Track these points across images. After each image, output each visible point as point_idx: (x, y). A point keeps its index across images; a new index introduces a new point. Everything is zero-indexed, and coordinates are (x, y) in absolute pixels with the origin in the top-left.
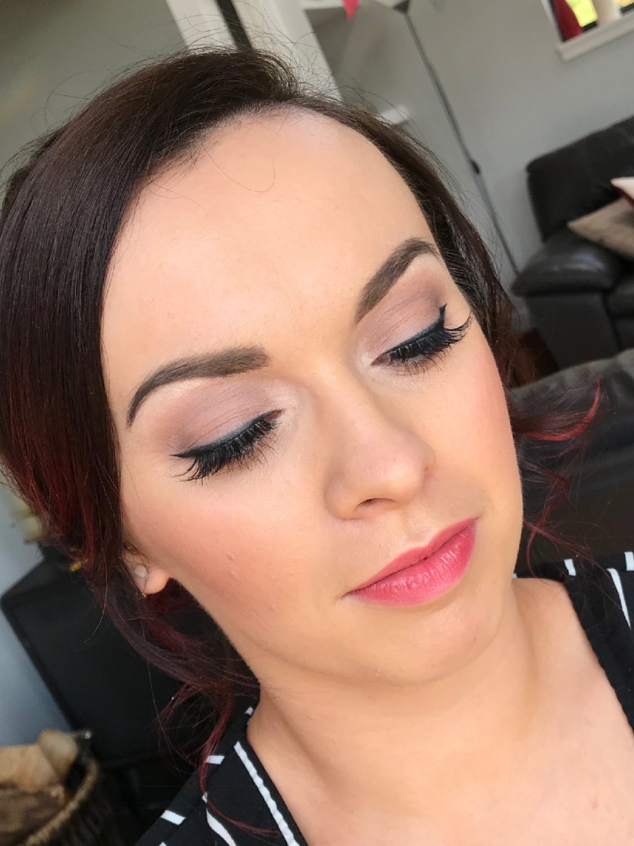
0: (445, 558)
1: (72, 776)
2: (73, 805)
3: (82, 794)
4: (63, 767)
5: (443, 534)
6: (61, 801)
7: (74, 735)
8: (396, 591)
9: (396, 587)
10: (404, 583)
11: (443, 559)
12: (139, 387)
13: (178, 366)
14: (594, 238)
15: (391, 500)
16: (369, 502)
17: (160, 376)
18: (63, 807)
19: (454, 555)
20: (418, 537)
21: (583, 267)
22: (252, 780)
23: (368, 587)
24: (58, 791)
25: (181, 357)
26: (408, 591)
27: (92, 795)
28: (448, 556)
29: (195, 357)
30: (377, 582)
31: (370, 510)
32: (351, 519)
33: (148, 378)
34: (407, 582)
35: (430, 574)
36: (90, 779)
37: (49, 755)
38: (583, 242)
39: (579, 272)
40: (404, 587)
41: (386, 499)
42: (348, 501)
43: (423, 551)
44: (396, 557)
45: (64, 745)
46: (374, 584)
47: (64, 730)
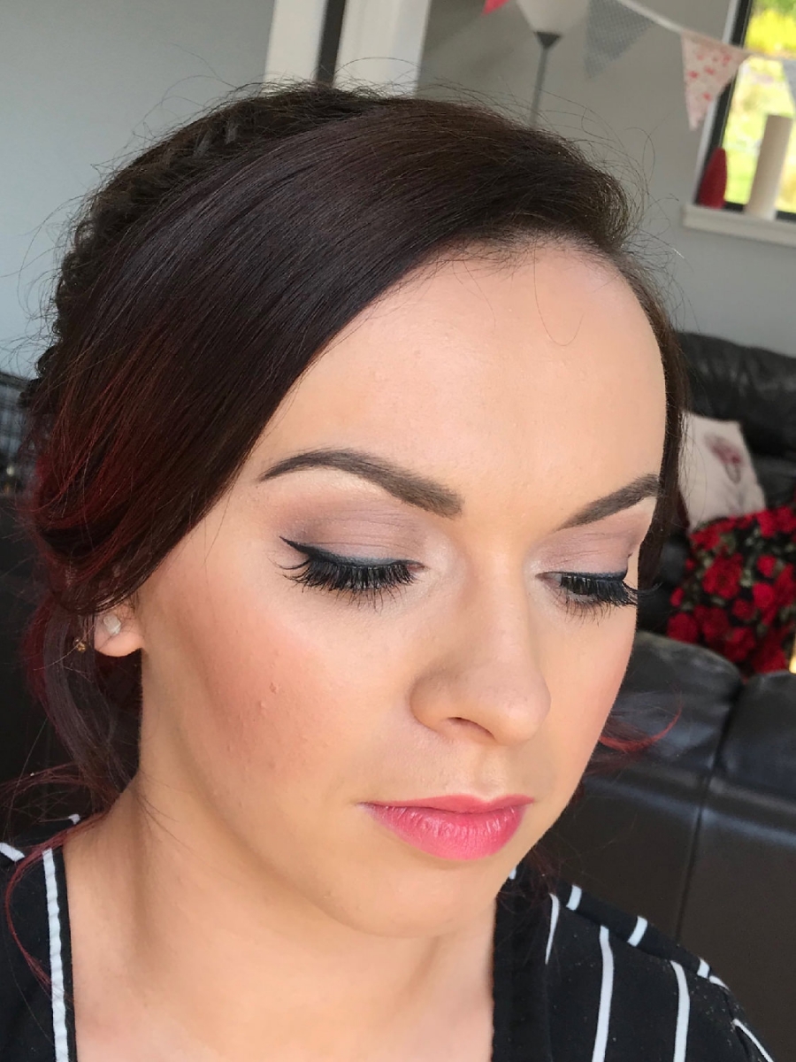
9: (426, 824)
12: (308, 452)
13: (367, 461)
15: (491, 734)
17: (341, 458)
19: (498, 827)
25: (379, 455)
26: (436, 836)
29: (393, 465)
32: (429, 728)
33: (327, 451)
34: (441, 825)
35: (468, 832)
40: (435, 829)
43: (481, 805)
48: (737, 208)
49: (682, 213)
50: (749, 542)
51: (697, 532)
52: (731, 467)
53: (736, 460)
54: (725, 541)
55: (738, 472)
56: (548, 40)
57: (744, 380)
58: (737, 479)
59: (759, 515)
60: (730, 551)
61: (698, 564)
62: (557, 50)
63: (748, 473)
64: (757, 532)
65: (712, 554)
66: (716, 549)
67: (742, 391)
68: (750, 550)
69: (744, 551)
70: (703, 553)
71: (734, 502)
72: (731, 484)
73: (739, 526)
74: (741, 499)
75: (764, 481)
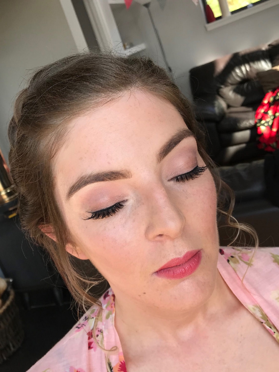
1: (4, 296)
2: (4, 307)
3: (8, 303)
4: (1, 292)
6: (0, 305)
18: (1, 308)
27: (12, 303)
36: (11, 297)
45: (2, 283)
48: (220, 18)
49: (206, 28)
56: (147, 5)
62: (151, 7)
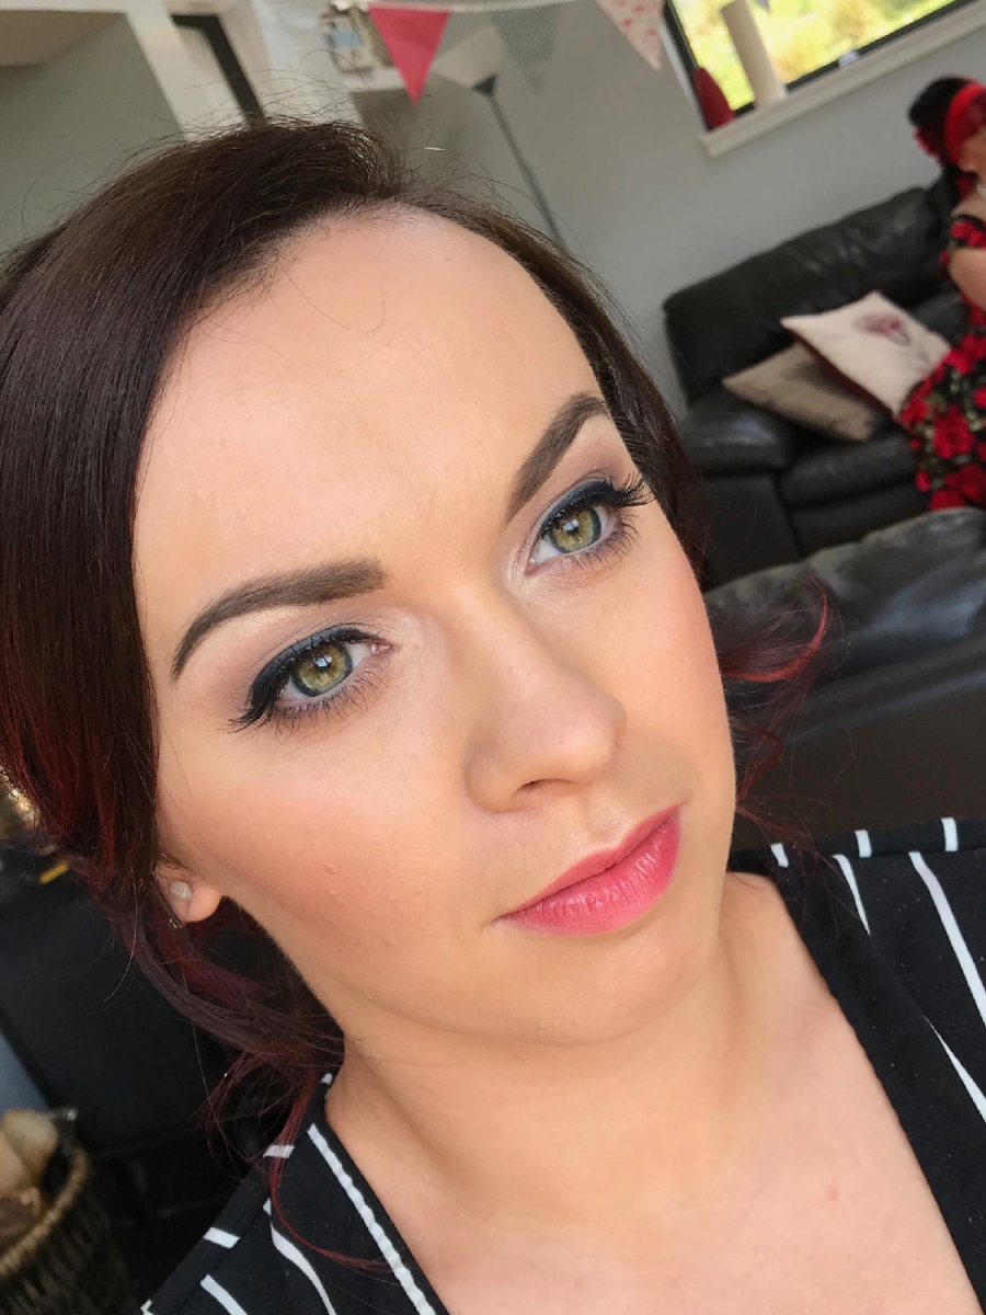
0: (641, 864)
1: (51, 1174)
2: (53, 1216)
3: (65, 1199)
4: (38, 1162)
5: (639, 829)
6: (36, 1211)
7: (52, 1115)
8: (572, 912)
9: (573, 907)
10: (584, 902)
11: (638, 866)
12: (193, 621)
13: (253, 590)
14: (760, 399)
15: (567, 782)
16: (532, 784)
17: (227, 605)
18: (38, 1219)
19: (653, 860)
20: (604, 835)
21: (747, 440)
22: (335, 1179)
23: (531, 907)
24: (31, 1196)
25: (259, 575)
26: (589, 913)
27: (80, 1200)
28: (646, 862)
29: (279, 575)
30: (544, 899)
31: (534, 796)
32: (505, 811)
33: (209, 607)
34: (587, 900)
35: (620, 888)
36: (77, 1177)
37: (17, 1146)
38: (744, 406)
39: (740, 447)
40: (583, 907)
41: (558, 780)
42: (501, 783)
43: (614, 854)
44: (573, 864)
45: (37, 1131)
46: (539, 903)
47: (39, 1110)
48: (748, 108)
50: (954, 388)
51: (903, 412)
52: (896, 334)
53: (896, 325)
54: (933, 403)
55: (905, 335)
56: (487, 87)
57: (855, 250)
58: (907, 341)
59: (948, 359)
60: (943, 408)
61: (922, 439)
62: (501, 90)
63: (914, 328)
64: (956, 375)
65: (928, 423)
66: (928, 415)
67: (861, 262)
68: (960, 395)
69: (955, 401)
70: (920, 427)
71: (920, 363)
72: (905, 349)
73: (937, 381)
74: (924, 356)
75: (934, 326)
